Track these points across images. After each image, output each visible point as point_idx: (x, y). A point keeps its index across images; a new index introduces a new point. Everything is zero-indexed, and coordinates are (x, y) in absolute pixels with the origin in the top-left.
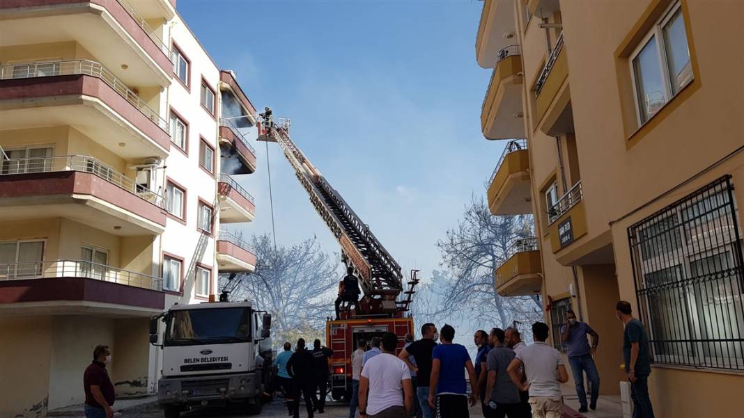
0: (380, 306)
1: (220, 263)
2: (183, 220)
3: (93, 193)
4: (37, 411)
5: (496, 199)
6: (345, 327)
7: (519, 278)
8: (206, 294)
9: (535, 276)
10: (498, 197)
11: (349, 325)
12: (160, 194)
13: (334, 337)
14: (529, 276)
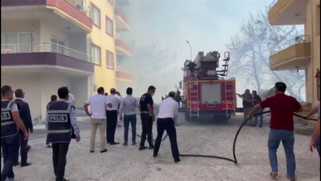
0: (207, 73)
1: (117, 51)
2: (99, 27)
3: (57, 5)
4: (37, 121)
5: (277, 14)
6: (197, 84)
7: (295, 59)
8: (111, 66)
9: (306, 58)
10: (278, 13)
11: (199, 83)
12: (88, 11)
13: (191, 89)
14: (303, 58)
